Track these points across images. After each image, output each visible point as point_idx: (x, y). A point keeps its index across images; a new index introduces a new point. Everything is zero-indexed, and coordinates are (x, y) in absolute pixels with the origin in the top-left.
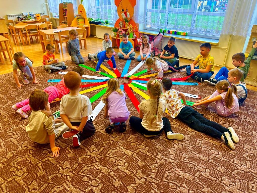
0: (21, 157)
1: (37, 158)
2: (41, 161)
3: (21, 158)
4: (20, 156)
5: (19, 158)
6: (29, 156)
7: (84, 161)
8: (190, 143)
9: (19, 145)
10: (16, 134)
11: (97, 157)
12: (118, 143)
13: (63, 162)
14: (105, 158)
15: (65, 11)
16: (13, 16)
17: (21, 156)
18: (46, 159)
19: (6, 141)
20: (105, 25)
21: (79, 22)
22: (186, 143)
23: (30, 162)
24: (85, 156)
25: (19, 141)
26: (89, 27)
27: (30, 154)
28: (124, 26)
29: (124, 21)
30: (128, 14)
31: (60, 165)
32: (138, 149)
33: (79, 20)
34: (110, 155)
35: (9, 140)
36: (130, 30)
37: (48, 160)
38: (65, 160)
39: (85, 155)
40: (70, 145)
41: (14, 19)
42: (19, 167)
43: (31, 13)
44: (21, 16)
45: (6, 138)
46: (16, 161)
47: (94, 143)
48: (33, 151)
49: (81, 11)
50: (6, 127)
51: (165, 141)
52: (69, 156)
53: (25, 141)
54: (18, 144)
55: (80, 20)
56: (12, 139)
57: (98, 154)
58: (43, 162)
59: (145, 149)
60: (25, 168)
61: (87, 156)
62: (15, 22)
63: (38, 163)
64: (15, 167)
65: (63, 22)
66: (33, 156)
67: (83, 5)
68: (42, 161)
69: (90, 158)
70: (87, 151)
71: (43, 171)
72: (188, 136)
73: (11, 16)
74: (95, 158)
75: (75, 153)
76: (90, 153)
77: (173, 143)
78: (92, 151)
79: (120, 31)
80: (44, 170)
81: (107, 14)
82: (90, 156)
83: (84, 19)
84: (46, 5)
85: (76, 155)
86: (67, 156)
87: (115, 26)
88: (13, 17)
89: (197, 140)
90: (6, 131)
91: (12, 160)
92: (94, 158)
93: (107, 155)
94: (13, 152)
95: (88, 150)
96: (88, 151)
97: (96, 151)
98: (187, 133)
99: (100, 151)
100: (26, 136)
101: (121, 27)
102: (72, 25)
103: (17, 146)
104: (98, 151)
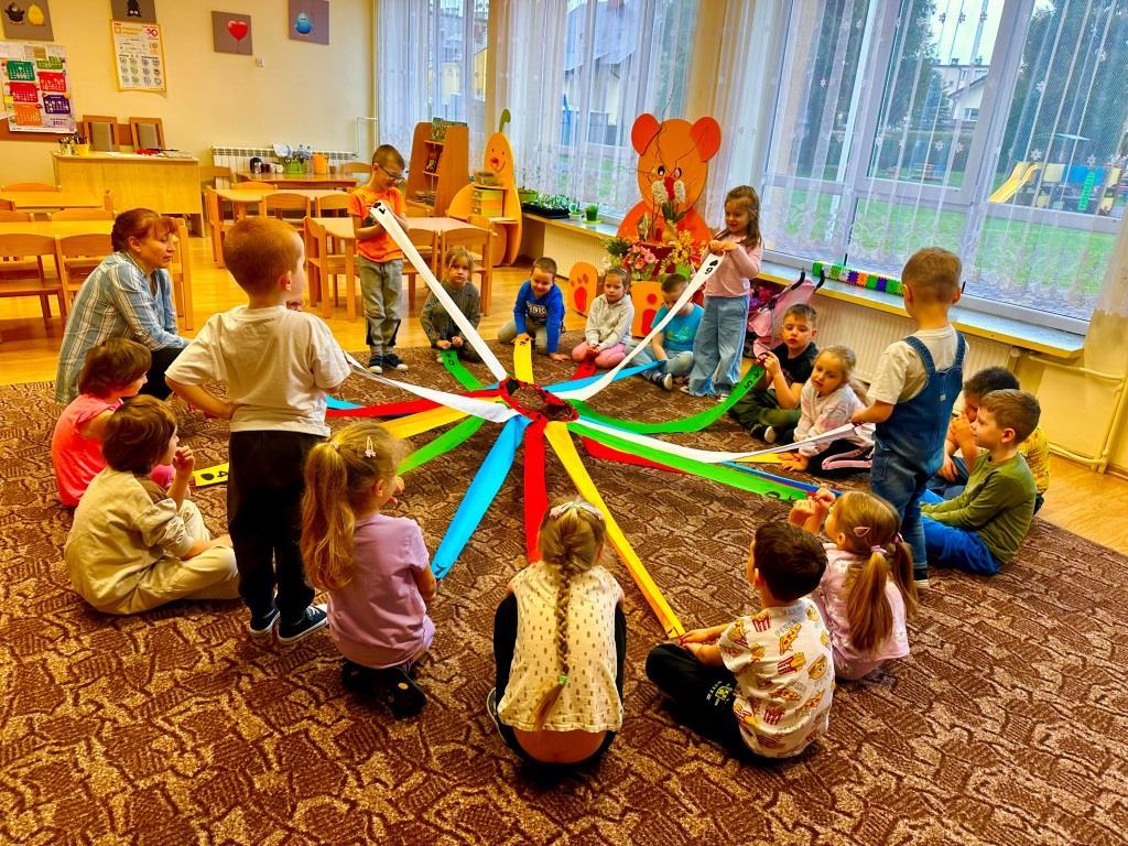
0: (56, 749)
1: (118, 767)
2: (131, 782)
3: (54, 753)
4: (53, 744)
5: (47, 749)
6: (90, 748)
7: (316, 823)
8: (856, 829)
9: (71, 690)
10: (77, 638)
11: (381, 816)
12: (497, 763)
13: (223, 810)
14: (419, 827)
15: (434, 155)
16: (236, 153)
17: (56, 744)
18: (157, 778)
19: (28, 660)
20: (583, 225)
21: (480, 202)
22: (836, 827)
23: (82, 781)
24: (327, 800)
25: (76, 671)
26: (517, 225)
27: (100, 739)
28: (658, 236)
29: (661, 213)
30: (680, 185)
31: (204, 821)
32: (587, 813)
33: (480, 194)
34: (445, 820)
35: (37, 657)
36: (680, 254)
37: (162, 786)
38: (237, 803)
39: (330, 794)
40: (281, 733)
41: (238, 164)
42: (29, 794)
43: (305, 149)
44: (265, 154)
45: (28, 647)
46: (27, 765)
47: (387, 742)
48: (119, 728)
49: (495, 161)
50: (47, 596)
51: (734, 798)
52: (257, 786)
53: (100, 677)
54: (69, 682)
55: (487, 196)
56: (52, 658)
57: (390, 801)
58: (137, 792)
59: (620, 822)
60: (53, 806)
61: (337, 803)
62: (238, 176)
63: (115, 794)
64: (13, 790)
65: (420, 193)
66: (106, 754)
67: (506, 137)
68: (134, 786)
69: (349, 811)
70: (347, 776)
71: (124, 834)
72: (857, 789)
73: (229, 152)
74: (370, 821)
75: (290, 778)
76: (359, 790)
77: (772, 813)
78: (366, 780)
79: (636, 255)
80: (130, 832)
81: (595, 180)
82: (354, 804)
83: (505, 192)
84: (371, 124)
85: (291, 787)
86: (251, 784)
87: (621, 229)
88: (233, 158)
89: (896, 820)
90: (40, 616)
91: (14, 754)
92: (365, 819)
93: (430, 816)
94: (31, 719)
95: (353, 770)
96: (352, 780)
97: (386, 786)
98: (851, 774)
99: (402, 789)
100: (113, 652)
101: (642, 237)
102: (450, 211)
103: (60, 692)
104: (396, 786)
